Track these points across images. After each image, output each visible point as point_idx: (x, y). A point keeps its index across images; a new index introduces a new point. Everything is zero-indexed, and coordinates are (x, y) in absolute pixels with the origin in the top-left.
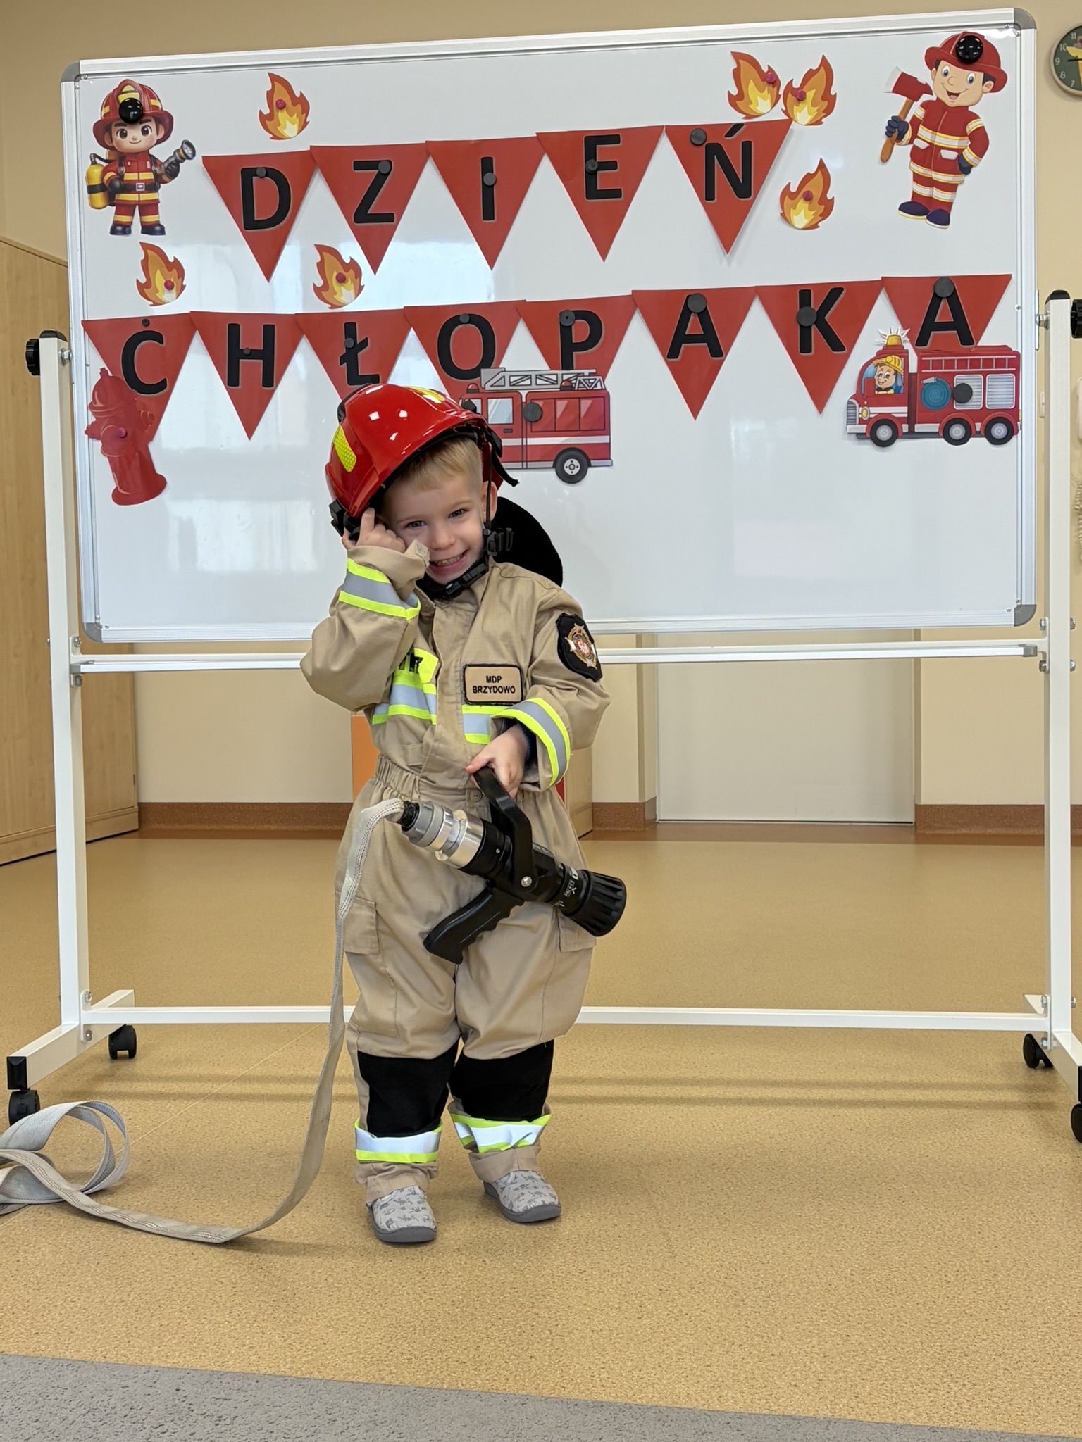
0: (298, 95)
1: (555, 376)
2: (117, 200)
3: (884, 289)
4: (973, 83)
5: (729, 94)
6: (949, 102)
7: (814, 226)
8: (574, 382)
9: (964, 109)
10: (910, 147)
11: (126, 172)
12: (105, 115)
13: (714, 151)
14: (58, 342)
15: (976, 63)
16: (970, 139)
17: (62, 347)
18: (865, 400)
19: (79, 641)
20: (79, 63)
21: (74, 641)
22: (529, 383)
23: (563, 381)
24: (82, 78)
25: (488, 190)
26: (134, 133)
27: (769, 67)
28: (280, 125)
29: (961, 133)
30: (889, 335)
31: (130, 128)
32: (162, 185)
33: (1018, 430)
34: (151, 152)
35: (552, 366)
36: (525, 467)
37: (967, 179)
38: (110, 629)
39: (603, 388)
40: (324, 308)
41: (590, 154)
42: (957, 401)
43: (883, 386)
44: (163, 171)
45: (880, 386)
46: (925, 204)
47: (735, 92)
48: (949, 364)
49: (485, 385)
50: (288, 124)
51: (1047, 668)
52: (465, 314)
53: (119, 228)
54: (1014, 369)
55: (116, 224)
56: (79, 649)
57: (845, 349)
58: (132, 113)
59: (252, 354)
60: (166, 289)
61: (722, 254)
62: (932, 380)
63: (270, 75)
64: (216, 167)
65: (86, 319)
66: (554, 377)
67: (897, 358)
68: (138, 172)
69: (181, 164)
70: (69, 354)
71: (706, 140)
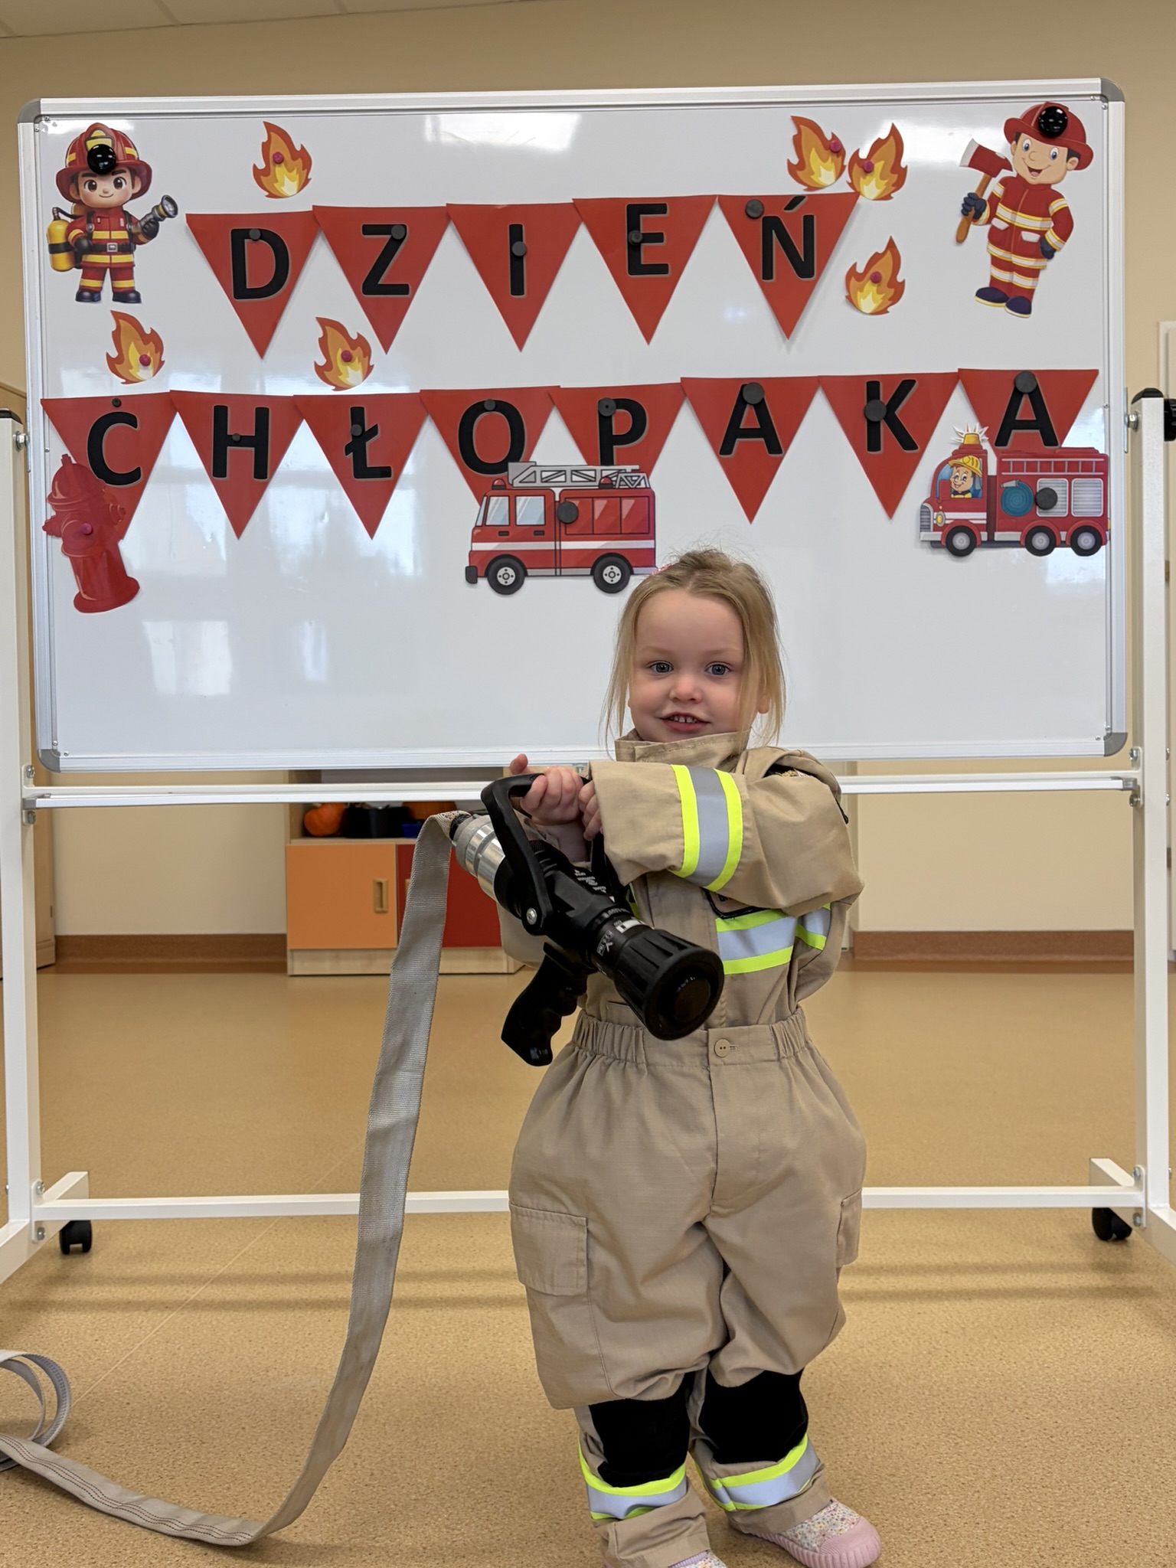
0: (298, 148)
1: (593, 472)
2: (85, 262)
3: (960, 382)
4: (1057, 159)
5: (789, 163)
6: (1031, 179)
7: (881, 311)
8: (614, 479)
9: (1048, 186)
10: (988, 227)
11: (95, 230)
12: (70, 164)
13: (772, 225)
14: (13, 423)
15: (1060, 138)
16: (1053, 220)
17: (17, 430)
18: (940, 504)
19: (32, 771)
20: (39, 102)
21: (27, 771)
22: (563, 480)
23: (602, 478)
24: (43, 119)
25: (517, 261)
26: (105, 185)
27: (834, 136)
28: (277, 181)
29: (1043, 213)
30: (966, 433)
31: (102, 180)
32: (137, 246)
33: (1106, 541)
34: (126, 207)
35: (590, 461)
36: (558, 574)
37: (1051, 264)
38: (68, 757)
39: (648, 486)
40: (328, 390)
41: (633, 225)
42: (1040, 508)
43: (960, 490)
44: (139, 230)
45: (956, 489)
46: (1004, 291)
47: (795, 160)
48: (1031, 467)
49: (513, 480)
50: (286, 181)
51: (1141, 803)
52: (490, 400)
53: (87, 294)
54: (1102, 473)
55: (82, 289)
56: (32, 780)
57: (917, 448)
58: (102, 164)
59: (243, 441)
60: (141, 366)
61: (781, 339)
62: (1012, 484)
63: (266, 124)
64: (202, 228)
65: (46, 397)
66: (592, 474)
67: (975, 458)
68: (110, 230)
69: (160, 222)
70: (25, 438)
71: (763, 213)
